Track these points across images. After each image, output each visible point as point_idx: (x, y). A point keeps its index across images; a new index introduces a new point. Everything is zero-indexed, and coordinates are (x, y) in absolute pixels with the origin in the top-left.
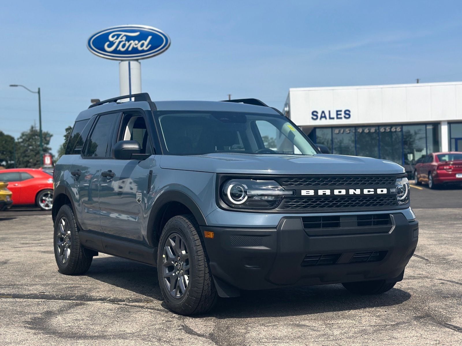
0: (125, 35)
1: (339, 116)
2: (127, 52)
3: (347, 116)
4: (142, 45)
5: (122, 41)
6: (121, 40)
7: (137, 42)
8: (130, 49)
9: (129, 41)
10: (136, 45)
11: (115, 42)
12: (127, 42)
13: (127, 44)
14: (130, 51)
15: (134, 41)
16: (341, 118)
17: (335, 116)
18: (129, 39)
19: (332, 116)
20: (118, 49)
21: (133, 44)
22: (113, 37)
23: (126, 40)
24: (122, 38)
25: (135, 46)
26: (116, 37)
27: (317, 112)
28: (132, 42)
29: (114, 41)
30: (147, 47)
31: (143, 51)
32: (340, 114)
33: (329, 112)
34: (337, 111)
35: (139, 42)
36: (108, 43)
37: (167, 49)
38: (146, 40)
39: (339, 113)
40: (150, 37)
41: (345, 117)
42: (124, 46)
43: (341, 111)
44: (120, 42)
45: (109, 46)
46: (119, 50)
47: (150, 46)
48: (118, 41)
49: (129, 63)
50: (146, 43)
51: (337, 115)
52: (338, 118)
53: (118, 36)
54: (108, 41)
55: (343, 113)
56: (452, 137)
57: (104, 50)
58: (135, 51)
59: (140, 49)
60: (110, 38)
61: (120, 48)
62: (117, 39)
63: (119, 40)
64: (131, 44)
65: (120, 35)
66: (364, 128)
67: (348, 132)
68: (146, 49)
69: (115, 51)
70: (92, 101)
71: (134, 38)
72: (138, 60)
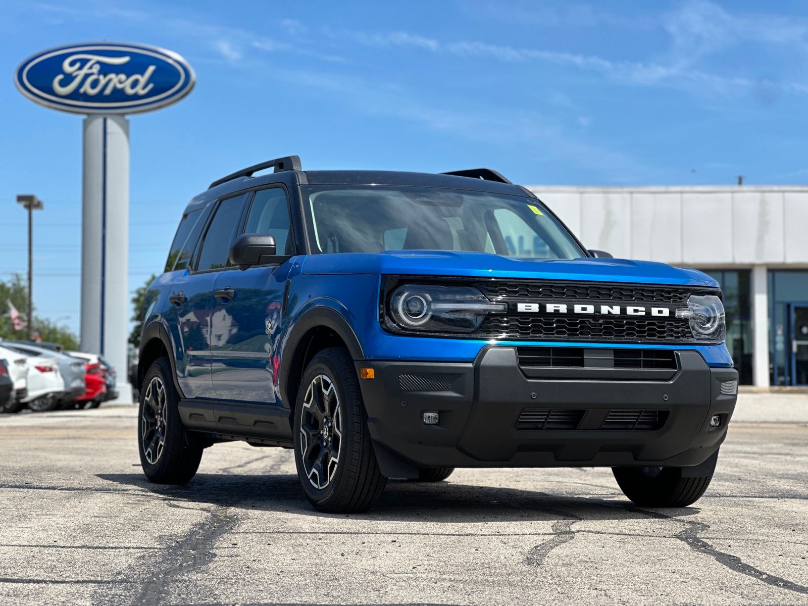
0: (98, 62)
4: (135, 84)
5: (92, 74)
6: (90, 71)
7: (123, 77)
8: (108, 91)
9: (105, 75)
10: (121, 82)
12: (101, 77)
14: (107, 96)
15: (117, 74)
20: (82, 90)
21: (116, 80)
22: (72, 64)
23: (100, 73)
24: (91, 68)
25: (119, 86)
26: (78, 65)
28: (112, 76)
29: (75, 74)
30: (144, 88)
31: (136, 97)
35: (128, 77)
36: (60, 77)
38: (142, 74)
40: (152, 68)
42: (94, 84)
44: (87, 76)
45: (63, 84)
46: (85, 93)
47: (151, 86)
48: (82, 73)
49: (105, 122)
50: (143, 80)
53: (84, 62)
56: (778, 298)
57: (51, 92)
58: (119, 95)
59: (130, 91)
60: (66, 66)
61: (87, 88)
62: (80, 68)
63: (85, 70)
64: (110, 81)
65: (88, 61)
68: (142, 92)
70: (20, 199)
71: (117, 69)
72: (123, 114)
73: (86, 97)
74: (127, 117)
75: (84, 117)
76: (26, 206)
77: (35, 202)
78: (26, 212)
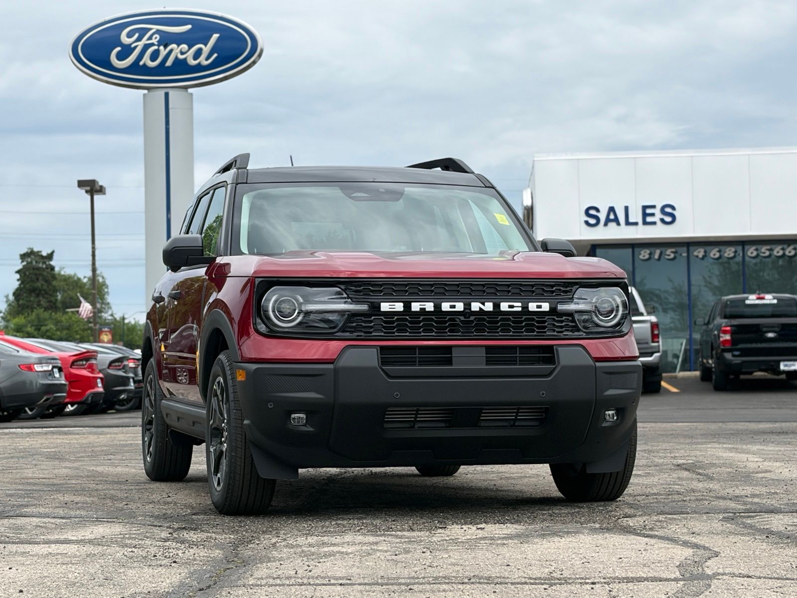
0: (158, 32)
1: (649, 219)
2: (161, 70)
3: (668, 219)
4: (198, 54)
5: (153, 45)
6: (150, 42)
7: (184, 47)
8: (169, 63)
9: (166, 46)
10: (182, 53)
11: (136, 47)
12: (162, 48)
13: (163, 52)
14: (169, 68)
15: (179, 44)
16: (654, 223)
17: (640, 221)
18: (166, 40)
19: (631, 220)
20: (141, 63)
21: (177, 50)
22: (129, 35)
23: (160, 43)
24: (150, 38)
25: (181, 57)
26: (137, 35)
27: (597, 210)
28: (174, 46)
29: (133, 46)
30: (207, 59)
31: (199, 68)
32: (653, 215)
33: (626, 208)
34: (645, 208)
35: (190, 47)
36: (119, 49)
37: (254, 63)
38: (205, 43)
39: (649, 211)
40: (216, 36)
41: (662, 220)
42: (154, 56)
43: (654, 207)
44: (146, 47)
45: (121, 57)
47: (215, 55)
48: (141, 44)
49: (167, 95)
50: (206, 49)
51: (645, 215)
52: (645, 223)
53: (143, 32)
54: (120, 44)
55: (657, 211)
57: (110, 66)
58: (181, 67)
59: (192, 62)
60: (124, 38)
61: (146, 60)
62: (139, 39)
63: (144, 41)
64: (171, 51)
65: (147, 30)
66: (708, 248)
67: (672, 256)
68: (205, 63)
69: (135, 68)
70: (81, 184)
71: (178, 39)
72: (186, 87)
73: (146, 70)
74: (191, 90)
75: (145, 91)
76: (88, 192)
77: (98, 187)
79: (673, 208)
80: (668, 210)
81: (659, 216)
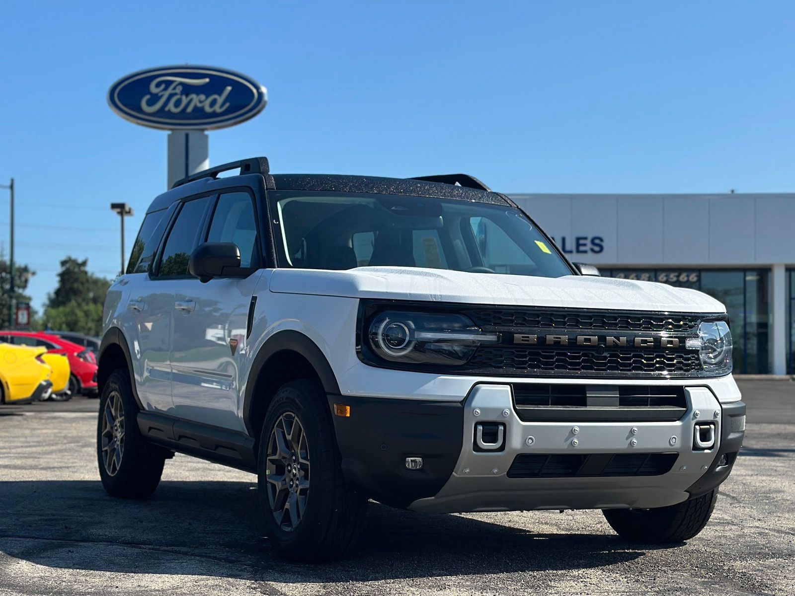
0: (181, 84)
1: (582, 248)
2: (183, 114)
3: (597, 249)
4: (213, 103)
5: (175, 94)
6: (174, 92)
7: (203, 97)
8: (190, 110)
9: (187, 95)
10: (201, 102)
11: (162, 96)
12: (184, 97)
13: (185, 100)
14: (189, 114)
15: (198, 94)
16: (585, 252)
17: (574, 249)
18: (188, 90)
20: (167, 109)
21: (196, 99)
22: (158, 85)
23: (182, 93)
24: (174, 88)
25: (199, 105)
26: (163, 86)
28: (193, 96)
29: (160, 94)
30: (222, 106)
31: (214, 115)
32: (585, 245)
33: (564, 240)
34: (578, 239)
35: (207, 97)
36: (148, 97)
37: (259, 112)
38: (220, 94)
39: (582, 242)
40: (229, 88)
41: (592, 250)
42: (177, 104)
43: (585, 238)
44: (171, 96)
45: (150, 103)
46: (169, 111)
47: (227, 105)
48: (167, 94)
49: (187, 136)
50: (220, 100)
51: (578, 245)
52: (578, 251)
53: (168, 84)
54: (150, 93)
55: (588, 242)
56: (793, 295)
58: (199, 113)
59: (208, 109)
60: (153, 89)
61: (171, 107)
62: (165, 89)
63: (170, 91)
64: (191, 100)
65: (172, 82)
66: (627, 273)
68: (219, 111)
69: (162, 112)
70: (114, 206)
71: (197, 90)
72: (203, 130)
73: (170, 115)
74: (206, 133)
75: (169, 132)
76: (118, 213)
77: (127, 209)
78: (119, 218)
79: (601, 240)
80: (597, 241)
81: (589, 246)
